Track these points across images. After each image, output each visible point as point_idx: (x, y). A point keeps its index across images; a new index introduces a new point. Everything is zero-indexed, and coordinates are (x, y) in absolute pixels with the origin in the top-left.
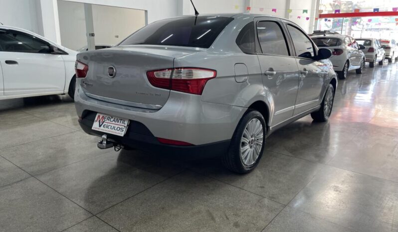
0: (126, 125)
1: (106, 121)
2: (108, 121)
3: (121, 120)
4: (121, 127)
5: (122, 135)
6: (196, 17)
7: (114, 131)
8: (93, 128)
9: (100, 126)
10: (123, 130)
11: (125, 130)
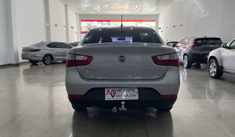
0: (137, 92)
1: (117, 93)
2: (119, 92)
3: (131, 89)
4: (133, 94)
5: (137, 99)
6: (122, 28)
7: (129, 97)
8: (106, 99)
9: (113, 97)
10: (136, 96)
11: (137, 95)
